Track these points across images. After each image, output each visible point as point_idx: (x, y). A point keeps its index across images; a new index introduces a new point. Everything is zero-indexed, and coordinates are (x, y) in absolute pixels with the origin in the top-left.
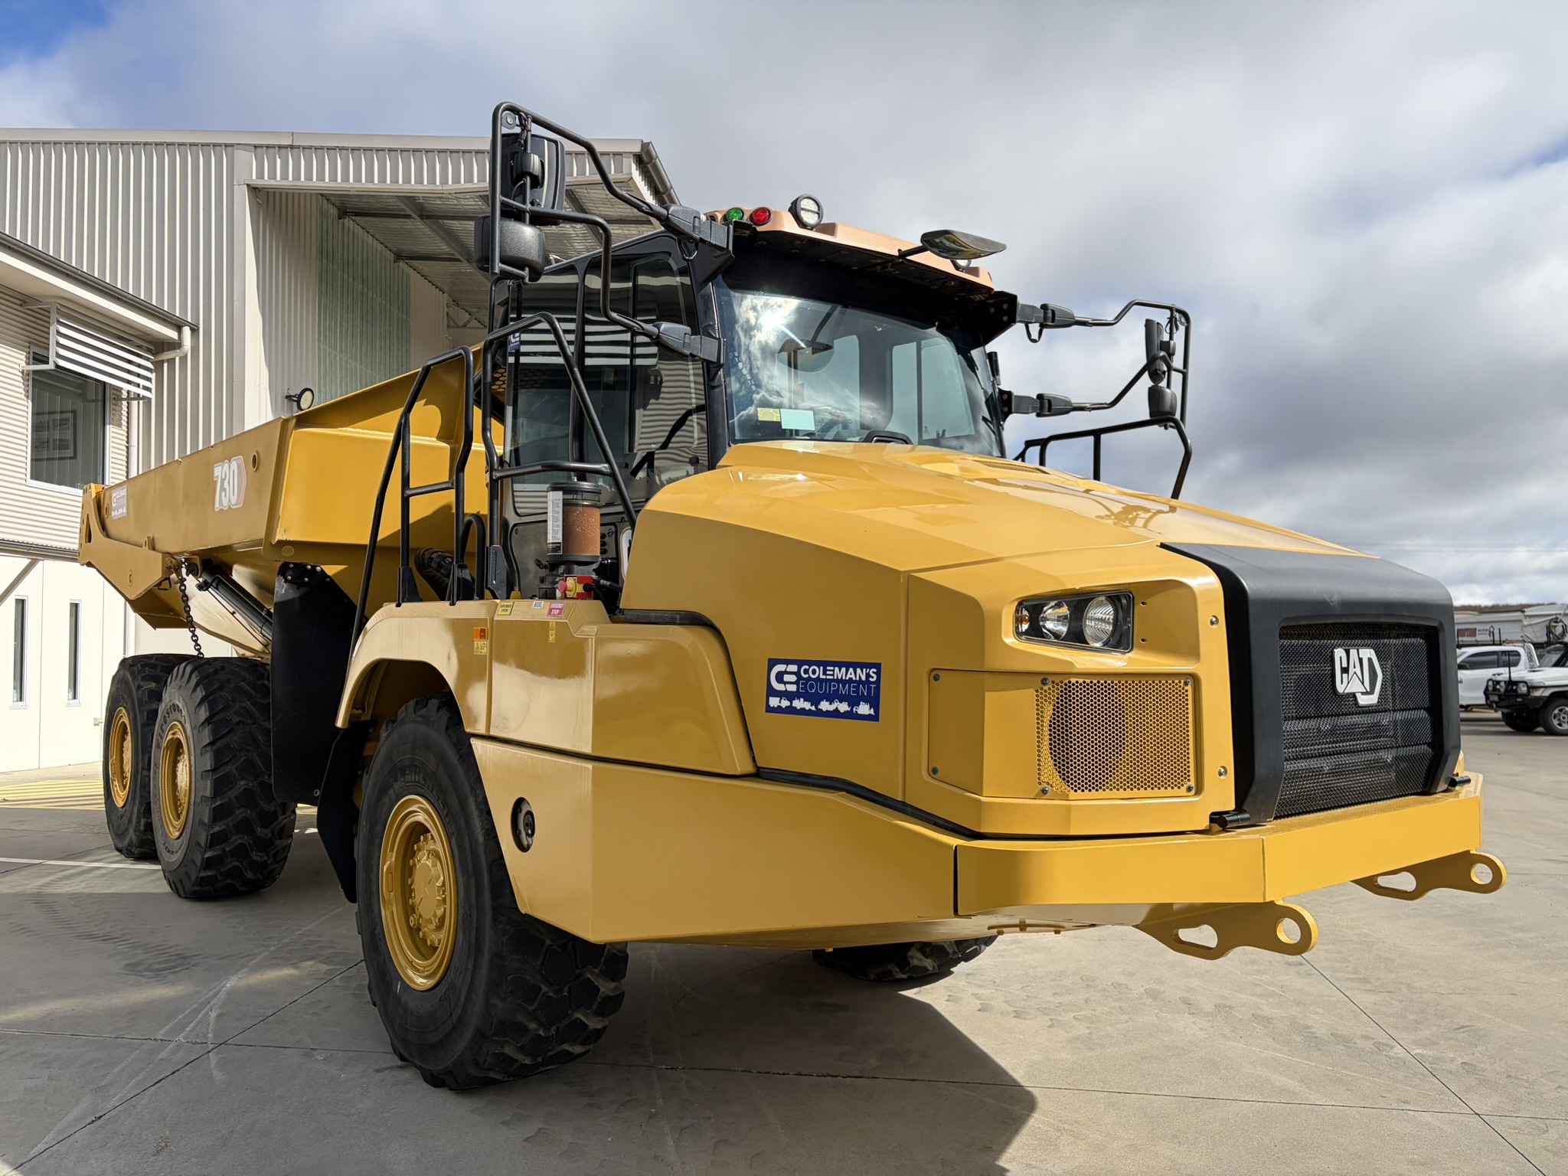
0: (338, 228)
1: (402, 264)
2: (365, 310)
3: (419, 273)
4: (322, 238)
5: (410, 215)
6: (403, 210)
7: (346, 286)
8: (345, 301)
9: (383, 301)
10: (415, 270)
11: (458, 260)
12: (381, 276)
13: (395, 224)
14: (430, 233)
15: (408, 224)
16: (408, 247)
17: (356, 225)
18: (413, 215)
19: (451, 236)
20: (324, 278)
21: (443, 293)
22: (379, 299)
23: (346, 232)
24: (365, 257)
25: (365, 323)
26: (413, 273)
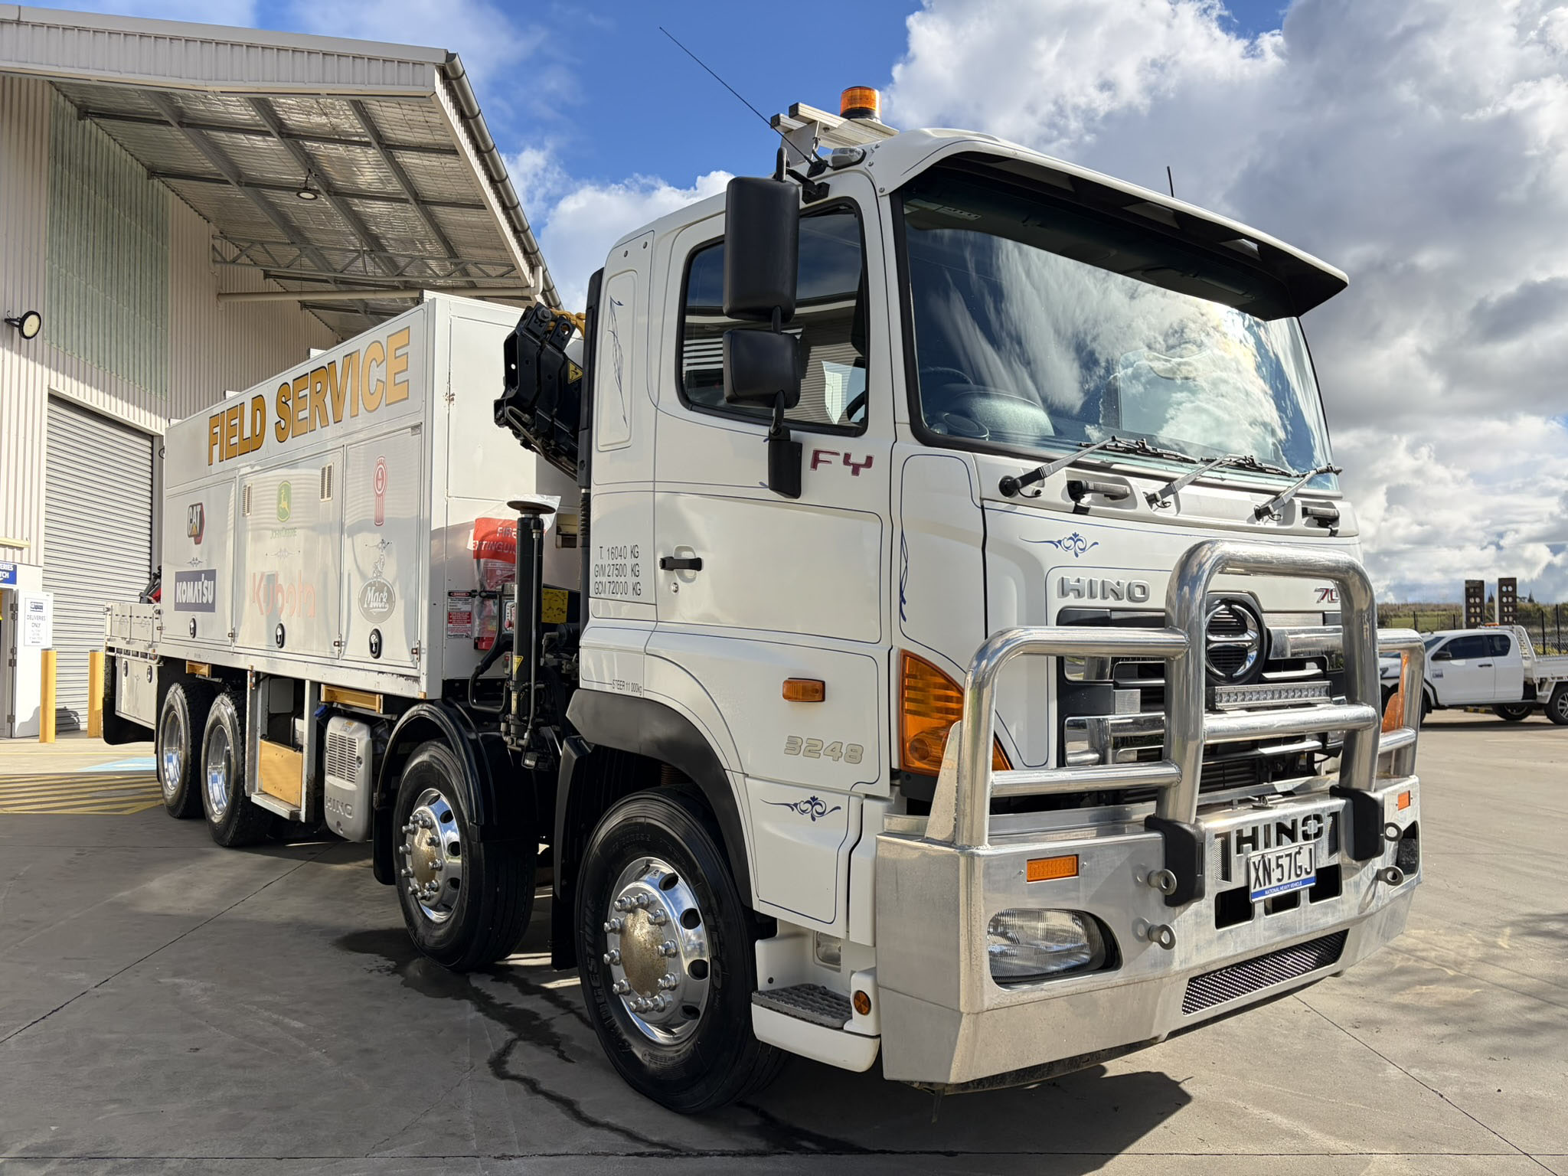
0: (77, 130)
1: (157, 182)
2: (110, 230)
4: (56, 139)
5: (168, 122)
6: (159, 115)
7: (86, 199)
8: (85, 216)
9: (133, 223)
10: (173, 191)
11: (226, 182)
12: (131, 193)
13: (148, 130)
14: (192, 146)
15: (166, 132)
16: (164, 162)
17: (100, 130)
18: (172, 122)
20: (58, 187)
22: (127, 219)
23: (87, 135)
24: (111, 168)
25: (109, 245)
26: (171, 194)
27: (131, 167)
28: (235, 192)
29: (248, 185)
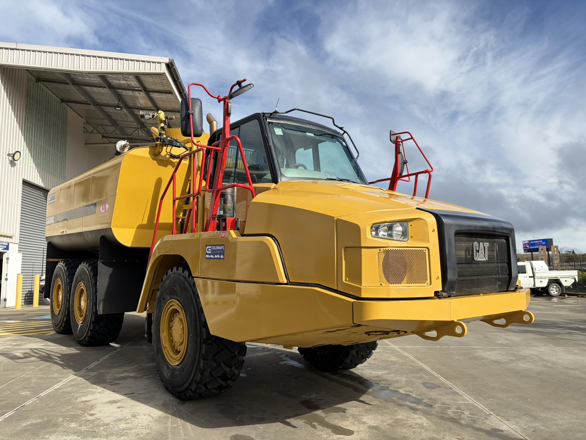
0: (36, 86)
1: (64, 104)
2: (46, 121)
3: (72, 109)
4: (28, 89)
5: (68, 83)
6: (65, 81)
7: (38, 110)
8: (37, 116)
9: (55, 119)
10: (70, 107)
11: (89, 104)
12: (54, 108)
13: (61, 86)
14: (77, 91)
15: (68, 87)
16: (67, 97)
17: (44, 86)
18: (70, 83)
22: (53, 118)
23: (39, 88)
24: (47, 99)
26: (69, 108)
28: (92, 108)
29: (97, 105)
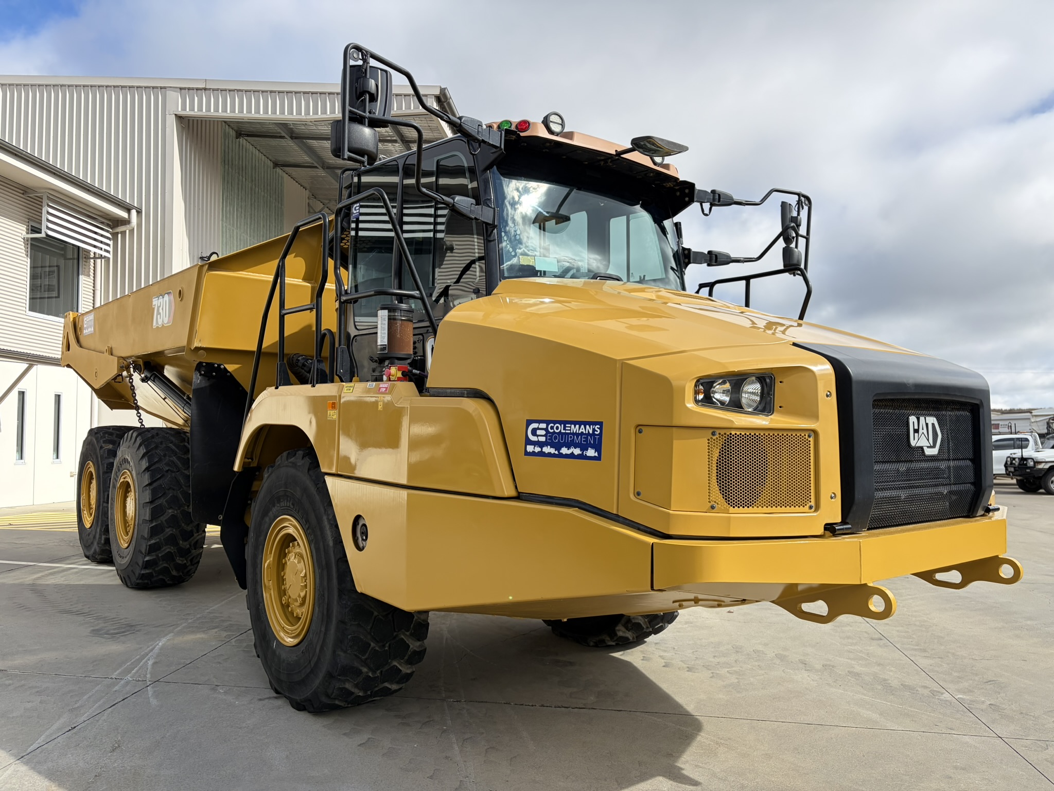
0: (236, 145)
1: (278, 170)
2: (253, 200)
3: (289, 176)
4: (225, 150)
5: (284, 136)
6: (280, 133)
7: (240, 183)
8: (240, 194)
9: (266, 195)
10: (287, 174)
11: (316, 167)
12: (264, 177)
13: (274, 142)
14: (297, 149)
15: (282, 142)
16: (282, 158)
17: (247, 143)
18: (286, 136)
19: (311, 151)
20: (226, 178)
21: (306, 190)
22: (263, 193)
23: (241, 147)
24: (254, 165)
25: (253, 209)
26: (285, 176)
27: (264, 163)
28: (321, 173)
29: (328, 168)
